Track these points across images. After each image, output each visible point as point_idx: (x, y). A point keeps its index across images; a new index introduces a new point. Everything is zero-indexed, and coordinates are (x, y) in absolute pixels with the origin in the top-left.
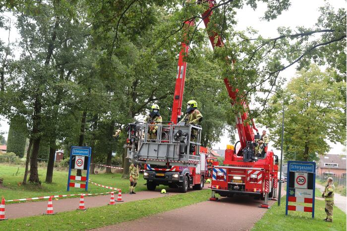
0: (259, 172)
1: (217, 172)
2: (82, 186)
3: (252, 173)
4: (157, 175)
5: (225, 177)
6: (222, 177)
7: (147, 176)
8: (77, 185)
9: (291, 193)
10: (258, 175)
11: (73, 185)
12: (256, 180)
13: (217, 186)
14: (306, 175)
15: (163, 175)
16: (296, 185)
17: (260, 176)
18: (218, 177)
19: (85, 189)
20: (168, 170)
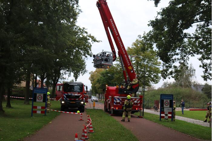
0: (138, 99)
1: (116, 100)
2: (42, 112)
3: (135, 100)
4: (71, 102)
5: (121, 103)
6: (119, 103)
7: (64, 103)
8: (39, 112)
9: (162, 110)
10: (138, 101)
11: (36, 112)
12: (137, 104)
13: (117, 108)
14: (169, 101)
15: (75, 102)
16: (165, 106)
17: (139, 102)
18: (117, 103)
19: (44, 114)
20: (77, 99)
